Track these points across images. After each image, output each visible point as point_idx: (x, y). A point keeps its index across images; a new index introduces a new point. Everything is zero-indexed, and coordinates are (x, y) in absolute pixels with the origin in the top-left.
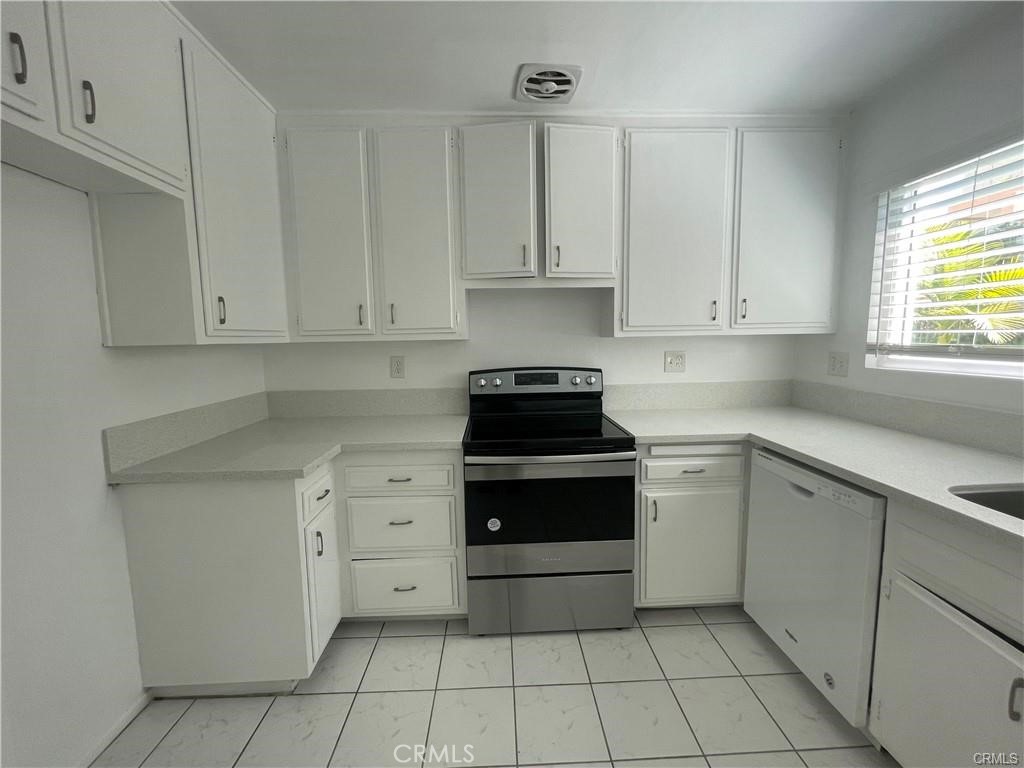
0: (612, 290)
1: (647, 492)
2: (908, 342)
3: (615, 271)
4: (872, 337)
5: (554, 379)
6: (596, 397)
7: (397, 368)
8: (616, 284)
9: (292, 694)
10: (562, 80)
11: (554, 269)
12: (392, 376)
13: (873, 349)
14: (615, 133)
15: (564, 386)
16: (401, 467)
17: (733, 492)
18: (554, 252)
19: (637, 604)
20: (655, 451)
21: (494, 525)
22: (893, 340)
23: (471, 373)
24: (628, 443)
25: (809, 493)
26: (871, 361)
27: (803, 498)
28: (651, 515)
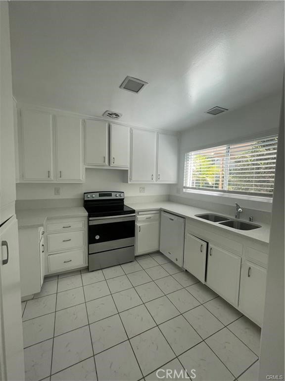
0: (127, 170)
1: (138, 224)
2: (191, 186)
3: (128, 165)
4: (184, 185)
5: (110, 195)
6: (122, 200)
7: (57, 191)
8: (128, 169)
9: (33, 299)
10: (117, 115)
11: (112, 163)
12: (55, 194)
13: (184, 187)
14: (129, 129)
15: (113, 197)
16: (67, 223)
17: (157, 222)
18: (113, 159)
19: (135, 255)
20: (140, 213)
21: (97, 237)
22: (188, 186)
23: (85, 193)
24: (133, 211)
25: (172, 220)
26: (184, 190)
27: (172, 221)
28: (139, 231)
